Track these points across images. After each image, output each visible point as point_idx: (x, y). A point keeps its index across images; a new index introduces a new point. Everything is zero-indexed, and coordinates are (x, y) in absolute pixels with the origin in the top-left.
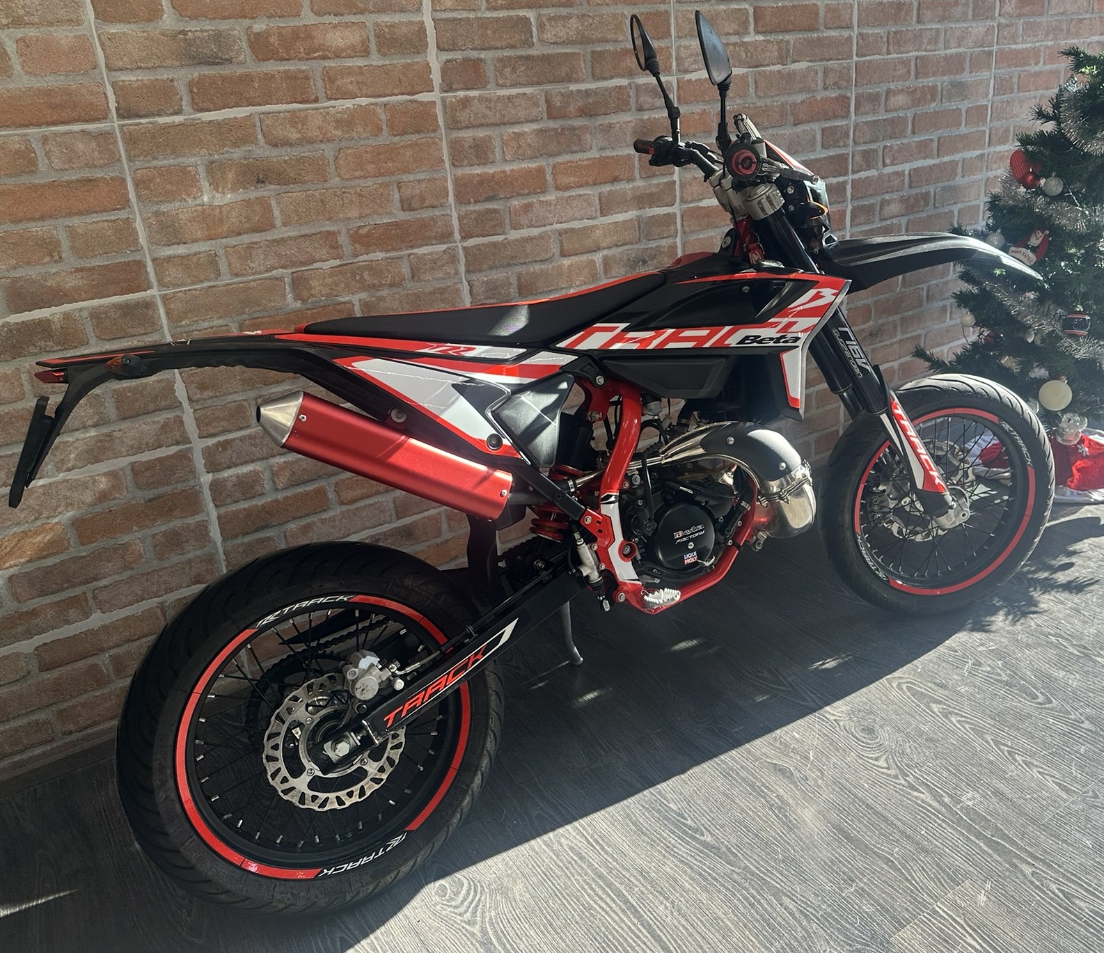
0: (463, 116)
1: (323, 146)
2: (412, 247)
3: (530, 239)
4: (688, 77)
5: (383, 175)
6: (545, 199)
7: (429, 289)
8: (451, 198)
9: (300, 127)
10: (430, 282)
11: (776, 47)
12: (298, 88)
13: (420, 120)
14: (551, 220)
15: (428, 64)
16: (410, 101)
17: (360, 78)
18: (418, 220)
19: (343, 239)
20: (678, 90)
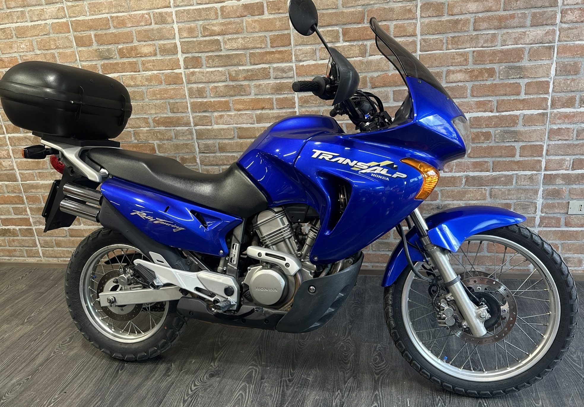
0: (193, 79)
1: (142, 87)
2: (175, 127)
3: (224, 129)
4: (301, 64)
5: (163, 99)
6: (229, 114)
7: (182, 143)
8: (189, 109)
9: (134, 80)
10: (181, 141)
11: (358, 48)
12: (134, 67)
13: (176, 80)
14: (232, 123)
15: (178, 59)
16: (172, 72)
17: (154, 64)
18: (176, 117)
19: (150, 121)
20: (296, 70)
